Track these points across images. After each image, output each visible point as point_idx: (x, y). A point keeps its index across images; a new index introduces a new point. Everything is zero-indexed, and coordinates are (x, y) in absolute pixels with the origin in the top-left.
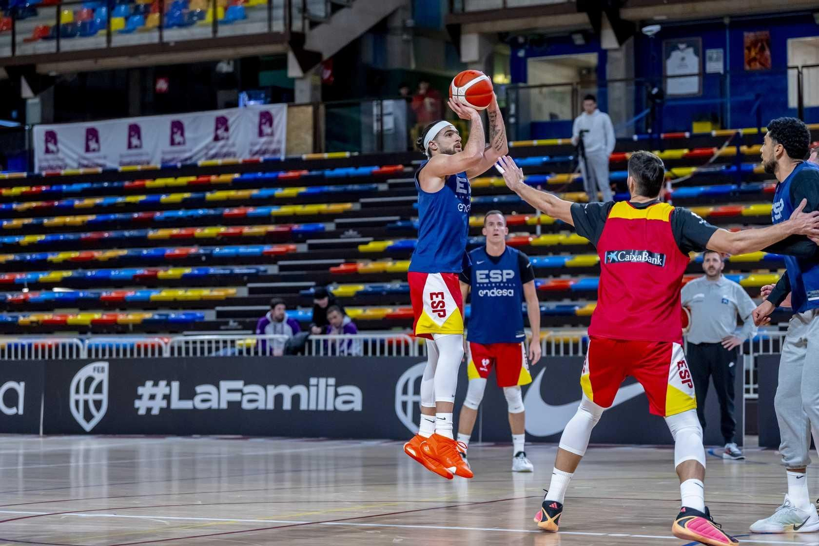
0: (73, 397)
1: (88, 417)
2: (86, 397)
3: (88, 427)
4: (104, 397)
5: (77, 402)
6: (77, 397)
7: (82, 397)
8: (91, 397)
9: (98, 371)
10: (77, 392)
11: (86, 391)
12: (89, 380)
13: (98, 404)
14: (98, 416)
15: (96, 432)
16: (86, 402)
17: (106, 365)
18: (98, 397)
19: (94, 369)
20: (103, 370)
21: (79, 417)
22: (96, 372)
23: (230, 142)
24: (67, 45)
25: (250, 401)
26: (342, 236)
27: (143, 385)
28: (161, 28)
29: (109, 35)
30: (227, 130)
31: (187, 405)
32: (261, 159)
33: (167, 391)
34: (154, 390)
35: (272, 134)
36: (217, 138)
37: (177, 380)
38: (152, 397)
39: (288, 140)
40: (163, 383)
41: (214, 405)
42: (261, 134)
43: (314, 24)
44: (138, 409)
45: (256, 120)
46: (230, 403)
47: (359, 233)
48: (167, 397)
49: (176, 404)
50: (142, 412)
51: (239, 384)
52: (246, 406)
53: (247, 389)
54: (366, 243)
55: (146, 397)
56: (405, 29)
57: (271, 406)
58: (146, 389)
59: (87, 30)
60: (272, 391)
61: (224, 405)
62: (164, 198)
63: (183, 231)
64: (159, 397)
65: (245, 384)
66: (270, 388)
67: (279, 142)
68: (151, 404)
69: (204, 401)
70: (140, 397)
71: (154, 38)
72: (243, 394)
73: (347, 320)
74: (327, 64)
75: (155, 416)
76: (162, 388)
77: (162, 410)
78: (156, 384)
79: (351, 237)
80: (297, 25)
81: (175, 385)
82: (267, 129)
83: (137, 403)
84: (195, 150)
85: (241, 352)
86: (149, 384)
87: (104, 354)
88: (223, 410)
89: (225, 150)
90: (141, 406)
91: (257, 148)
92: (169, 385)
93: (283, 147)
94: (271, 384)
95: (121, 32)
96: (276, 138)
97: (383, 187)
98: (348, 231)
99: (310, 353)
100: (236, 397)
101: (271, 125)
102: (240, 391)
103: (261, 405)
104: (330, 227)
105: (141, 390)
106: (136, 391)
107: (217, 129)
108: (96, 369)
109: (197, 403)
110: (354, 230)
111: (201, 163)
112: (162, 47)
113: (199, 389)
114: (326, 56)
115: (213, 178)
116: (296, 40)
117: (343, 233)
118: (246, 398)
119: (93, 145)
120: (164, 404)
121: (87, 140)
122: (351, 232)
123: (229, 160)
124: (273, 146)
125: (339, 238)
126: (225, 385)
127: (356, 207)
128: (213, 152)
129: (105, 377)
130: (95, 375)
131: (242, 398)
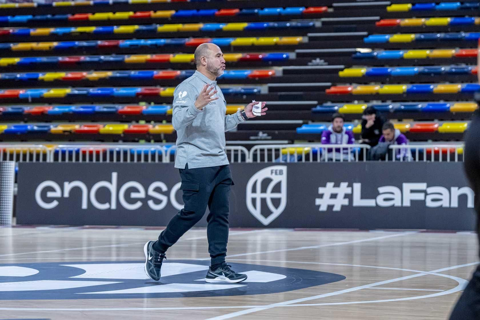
0: (250, 195)
1: (266, 212)
2: (263, 195)
3: (266, 221)
4: (283, 195)
5: (254, 201)
6: (254, 195)
7: (259, 195)
8: (269, 195)
9: (276, 174)
10: (254, 190)
11: (264, 190)
12: (266, 182)
13: (276, 202)
14: (276, 213)
15: (274, 225)
16: (263, 201)
17: (284, 168)
18: (276, 195)
19: (272, 172)
20: (281, 172)
21: (257, 213)
22: (274, 174)
25: (434, 200)
26: (310, 64)
27: (324, 186)
31: (370, 203)
33: (349, 191)
34: (335, 190)
37: (359, 182)
38: (334, 196)
40: (344, 185)
41: (397, 203)
44: (319, 206)
46: (412, 202)
47: (325, 61)
48: (349, 197)
49: (358, 202)
50: (323, 208)
51: (422, 186)
52: (430, 204)
53: (430, 190)
54: (342, 70)
55: (327, 196)
57: (455, 204)
58: (328, 189)
60: (456, 192)
61: (407, 203)
62: (117, 29)
63: (155, 57)
64: (341, 196)
65: (428, 186)
66: (454, 190)
68: (332, 202)
69: (386, 200)
70: (321, 196)
72: (426, 194)
73: (398, 133)
75: (337, 212)
76: (344, 188)
77: (343, 207)
78: (337, 185)
79: (318, 64)
81: (357, 187)
83: (318, 201)
85: (300, 159)
86: (330, 185)
88: (407, 208)
90: (323, 204)
92: (350, 185)
94: (454, 186)
97: (318, 24)
98: (315, 59)
99: (390, 158)
100: (420, 197)
102: (425, 192)
103: (445, 204)
104: (292, 56)
105: (321, 190)
106: (317, 190)
108: (274, 171)
109: (380, 201)
110: (321, 59)
113: (381, 190)
115: (152, 14)
117: (310, 61)
118: (429, 198)
120: (346, 202)
122: (318, 61)
125: (306, 65)
126: (408, 187)
127: (305, 39)
129: (283, 179)
130: (273, 177)
131: (425, 197)
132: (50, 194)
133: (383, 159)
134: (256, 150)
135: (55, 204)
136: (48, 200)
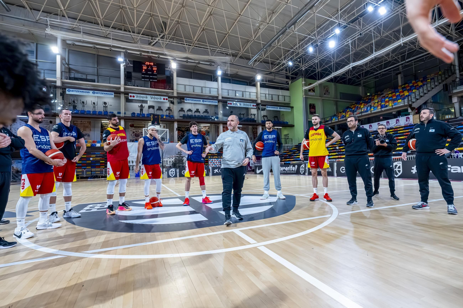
1: (396, 174)
3: (397, 176)
4: (401, 169)
8: (397, 169)
11: (395, 168)
12: (396, 166)
13: (399, 171)
14: (399, 174)
15: (399, 177)
16: (396, 171)
17: (401, 162)
18: (399, 169)
20: (400, 163)
23: (400, 123)
24: (363, 114)
28: (381, 108)
29: (371, 111)
30: (399, 121)
32: (408, 125)
35: (409, 121)
36: (397, 123)
39: (413, 121)
42: (407, 121)
43: (413, 103)
45: (406, 119)
50: (414, 173)
52: (452, 171)
55: (415, 169)
56: (431, 102)
59: (367, 111)
65: (451, 166)
67: (411, 122)
71: (380, 110)
74: (416, 109)
80: (410, 103)
82: (408, 120)
83: (412, 171)
84: (392, 126)
87: (399, 160)
89: (399, 125)
91: (406, 123)
93: (412, 123)
95: (373, 111)
96: (410, 121)
99: (452, 157)
101: (409, 119)
103: (459, 171)
105: (413, 168)
107: (396, 121)
111: (394, 127)
112: (382, 111)
114: (416, 108)
115: (398, 129)
116: (410, 106)
118: (453, 169)
119: (371, 127)
121: (370, 127)
123: (400, 126)
124: (410, 123)
128: (396, 125)
129: (401, 165)
130: (398, 164)
131: (451, 170)
132: (343, 170)
133: (449, 158)
134: (408, 157)
135: (344, 172)
136: (343, 171)
